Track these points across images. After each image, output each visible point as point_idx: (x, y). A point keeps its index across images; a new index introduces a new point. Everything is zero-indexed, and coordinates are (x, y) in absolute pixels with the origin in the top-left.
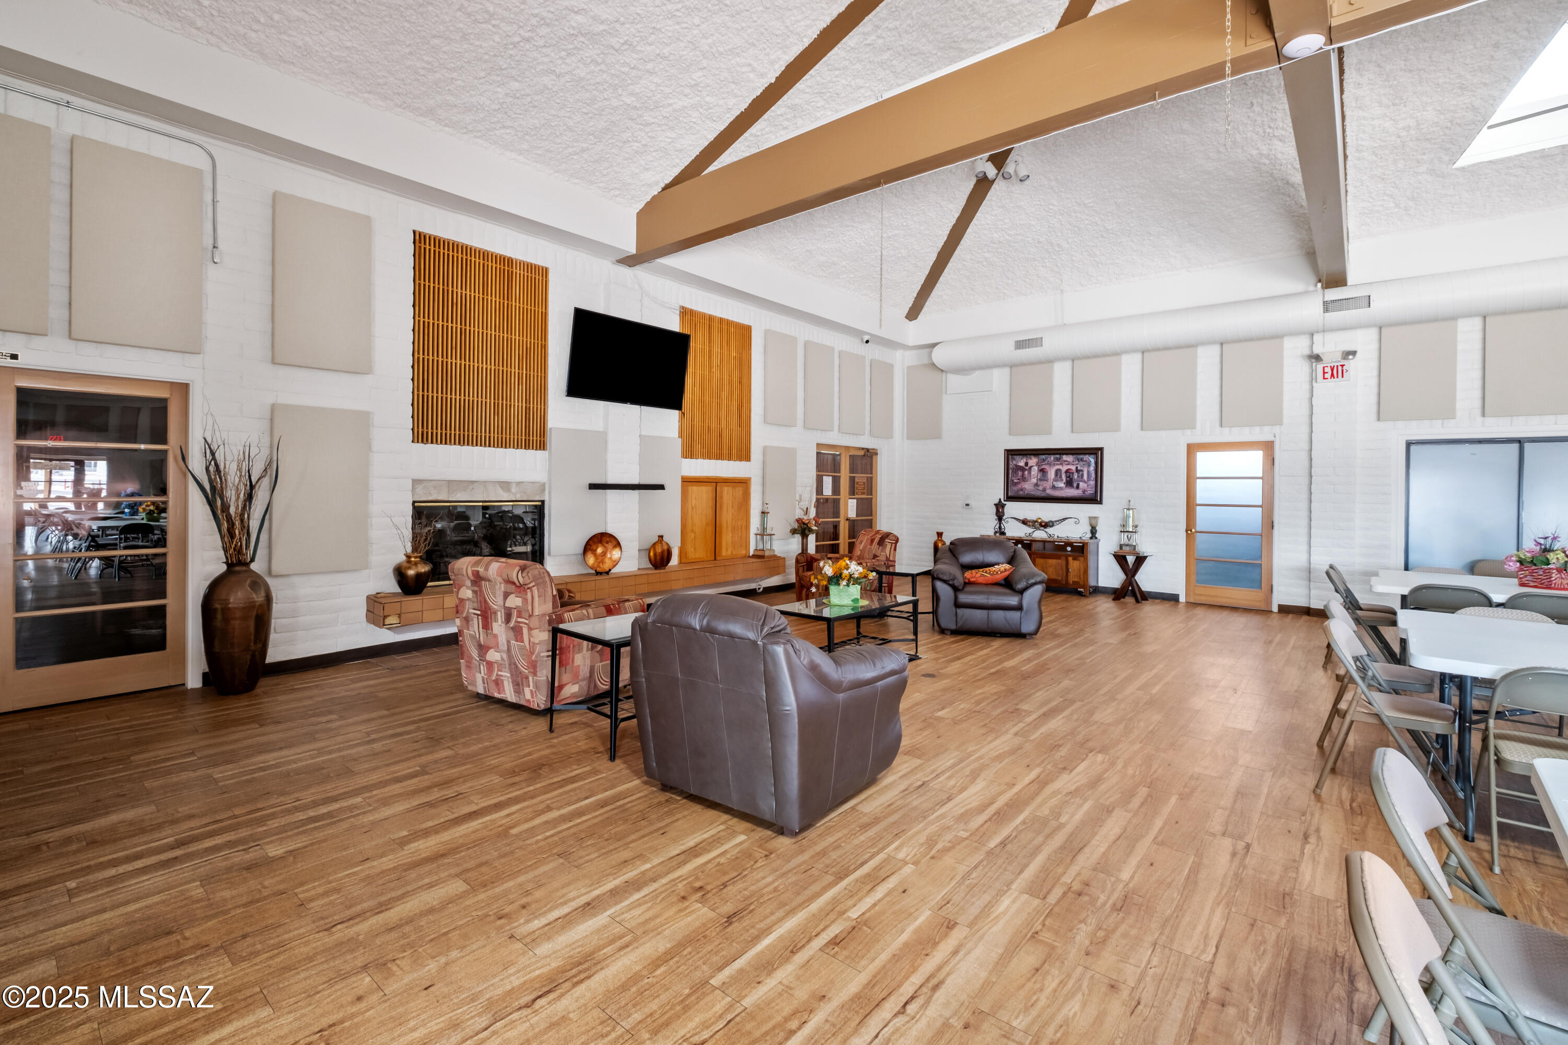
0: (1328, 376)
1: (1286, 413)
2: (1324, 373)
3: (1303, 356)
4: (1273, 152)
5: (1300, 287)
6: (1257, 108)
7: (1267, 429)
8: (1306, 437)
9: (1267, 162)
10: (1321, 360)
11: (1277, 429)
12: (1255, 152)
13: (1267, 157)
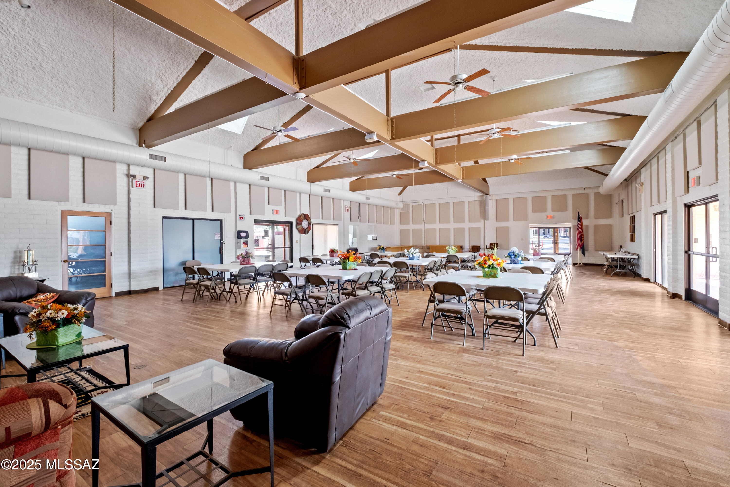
0: (138, 185)
1: (118, 200)
2: (136, 184)
3: (124, 174)
4: (156, 83)
5: (129, 142)
6: (164, 64)
7: (107, 206)
8: (126, 212)
9: (150, 85)
10: (136, 178)
11: (112, 207)
12: (149, 79)
13: (152, 84)
